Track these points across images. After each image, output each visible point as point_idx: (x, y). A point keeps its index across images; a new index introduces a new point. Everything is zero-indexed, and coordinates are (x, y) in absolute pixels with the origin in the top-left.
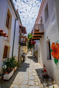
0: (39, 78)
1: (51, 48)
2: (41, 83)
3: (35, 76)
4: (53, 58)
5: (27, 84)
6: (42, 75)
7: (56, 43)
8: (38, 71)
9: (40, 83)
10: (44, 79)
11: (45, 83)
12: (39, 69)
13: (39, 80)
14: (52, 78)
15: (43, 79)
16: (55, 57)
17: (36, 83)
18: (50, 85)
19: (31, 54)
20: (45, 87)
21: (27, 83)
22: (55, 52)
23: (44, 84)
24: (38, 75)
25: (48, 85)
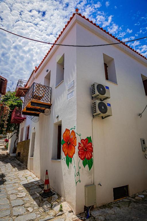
0: (33, 200)
1: (62, 138)
2: (39, 206)
3: (24, 199)
4: (65, 157)
5: (11, 215)
6: (39, 193)
7: (71, 131)
8: (28, 187)
9: (36, 207)
10: (44, 198)
11: (46, 204)
12: (32, 183)
13: (35, 203)
14: (58, 195)
15: (42, 200)
16: (68, 153)
17: (29, 209)
18: (55, 206)
19: (3, 149)
20: (48, 210)
21: (8, 213)
22: (68, 145)
23: (45, 206)
24: (31, 195)
25: (52, 206)
